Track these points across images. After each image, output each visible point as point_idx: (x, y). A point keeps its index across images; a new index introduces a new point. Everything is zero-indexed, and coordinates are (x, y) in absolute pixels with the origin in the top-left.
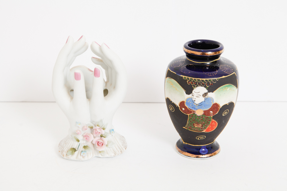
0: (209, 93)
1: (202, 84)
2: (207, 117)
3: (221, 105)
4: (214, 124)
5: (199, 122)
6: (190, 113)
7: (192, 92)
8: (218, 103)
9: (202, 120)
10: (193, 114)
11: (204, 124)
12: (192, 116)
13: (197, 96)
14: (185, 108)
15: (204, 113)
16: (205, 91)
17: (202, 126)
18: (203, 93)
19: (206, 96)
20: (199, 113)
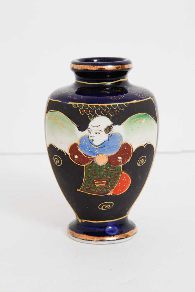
0: (114, 127)
1: (103, 111)
2: (114, 168)
3: (135, 147)
4: (125, 179)
5: (101, 177)
6: (88, 162)
7: (88, 126)
8: (129, 143)
9: (107, 174)
10: (91, 163)
11: (110, 180)
12: (91, 167)
13: (96, 132)
14: (79, 154)
15: (109, 160)
16: (109, 123)
17: (107, 184)
18: (106, 127)
19: (110, 131)
20: (101, 160)
